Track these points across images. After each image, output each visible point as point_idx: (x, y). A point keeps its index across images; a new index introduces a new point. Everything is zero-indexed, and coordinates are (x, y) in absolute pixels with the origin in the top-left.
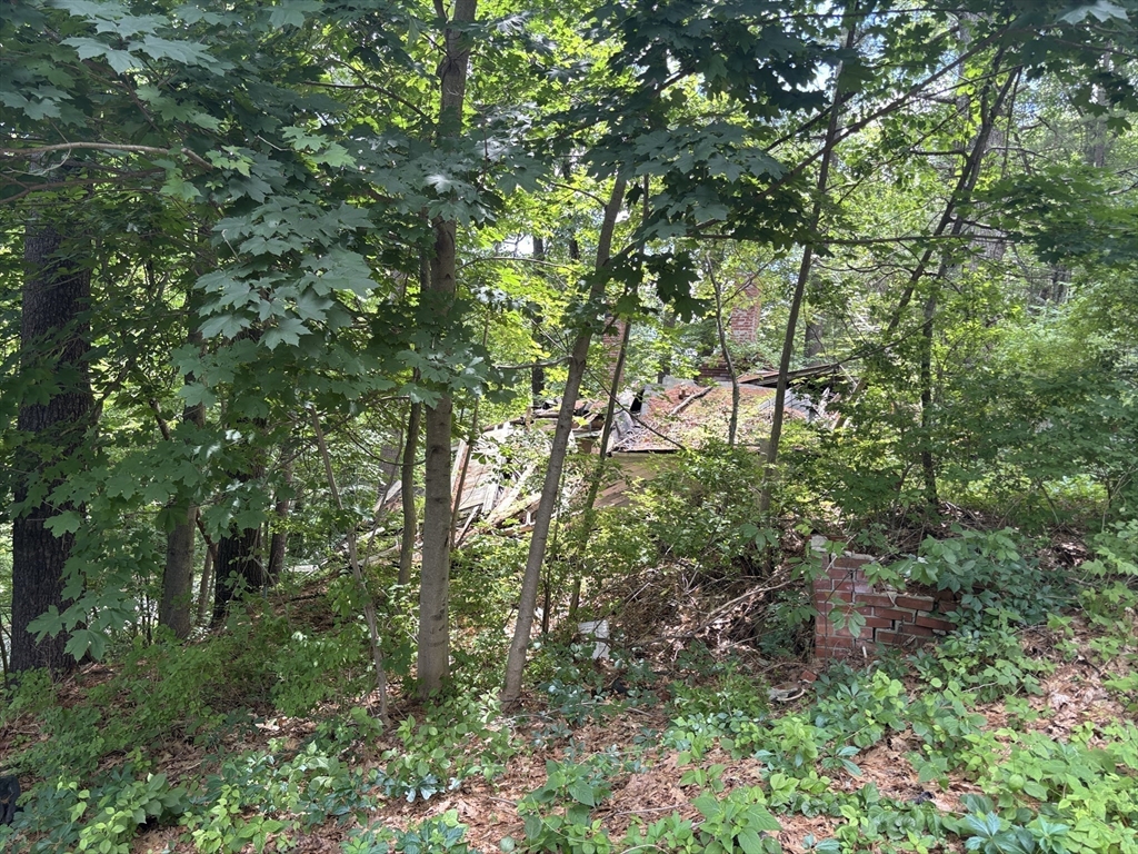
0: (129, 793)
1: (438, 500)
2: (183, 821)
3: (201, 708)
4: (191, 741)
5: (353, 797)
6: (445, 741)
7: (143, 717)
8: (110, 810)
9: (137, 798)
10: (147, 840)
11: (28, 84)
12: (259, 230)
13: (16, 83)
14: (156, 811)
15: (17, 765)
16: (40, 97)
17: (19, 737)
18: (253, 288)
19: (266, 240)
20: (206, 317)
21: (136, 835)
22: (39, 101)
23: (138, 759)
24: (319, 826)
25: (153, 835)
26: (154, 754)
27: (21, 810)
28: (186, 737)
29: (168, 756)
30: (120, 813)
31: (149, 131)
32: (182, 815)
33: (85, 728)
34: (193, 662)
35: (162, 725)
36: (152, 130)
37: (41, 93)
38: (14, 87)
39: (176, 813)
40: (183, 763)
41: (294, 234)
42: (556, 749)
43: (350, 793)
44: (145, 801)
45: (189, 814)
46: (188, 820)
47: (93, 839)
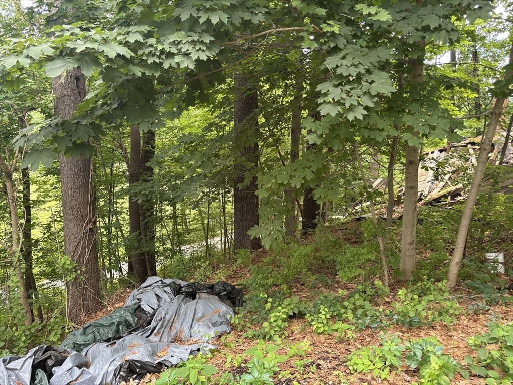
0: (286, 302)
1: (411, 188)
2: (306, 317)
3: (307, 272)
4: (303, 284)
5: (378, 320)
6: (422, 302)
7: (285, 272)
8: (280, 308)
9: (289, 305)
10: (292, 322)
11: (252, 7)
12: (344, 62)
13: (247, 8)
14: (296, 311)
15: (241, 285)
16: (257, 12)
17: (240, 274)
18: (342, 90)
19: (348, 67)
20: (321, 104)
21: (288, 319)
22: (256, 14)
23: (285, 289)
24: (363, 330)
25: (294, 321)
26: (290, 288)
27: (245, 302)
28: (301, 283)
29: (295, 289)
30: (284, 310)
31: (295, 21)
32: (305, 315)
33: (265, 274)
34: (303, 252)
35: (292, 277)
36: (296, 20)
37: (257, 10)
38: (247, 10)
39: (303, 313)
40: (301, 293)
41: (360, 63)
42: (481, 315)
43: (376, 319)
44: (292, 307)
45: (308, 315)
46: (308, 317)
47: (275, 318)
